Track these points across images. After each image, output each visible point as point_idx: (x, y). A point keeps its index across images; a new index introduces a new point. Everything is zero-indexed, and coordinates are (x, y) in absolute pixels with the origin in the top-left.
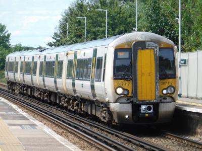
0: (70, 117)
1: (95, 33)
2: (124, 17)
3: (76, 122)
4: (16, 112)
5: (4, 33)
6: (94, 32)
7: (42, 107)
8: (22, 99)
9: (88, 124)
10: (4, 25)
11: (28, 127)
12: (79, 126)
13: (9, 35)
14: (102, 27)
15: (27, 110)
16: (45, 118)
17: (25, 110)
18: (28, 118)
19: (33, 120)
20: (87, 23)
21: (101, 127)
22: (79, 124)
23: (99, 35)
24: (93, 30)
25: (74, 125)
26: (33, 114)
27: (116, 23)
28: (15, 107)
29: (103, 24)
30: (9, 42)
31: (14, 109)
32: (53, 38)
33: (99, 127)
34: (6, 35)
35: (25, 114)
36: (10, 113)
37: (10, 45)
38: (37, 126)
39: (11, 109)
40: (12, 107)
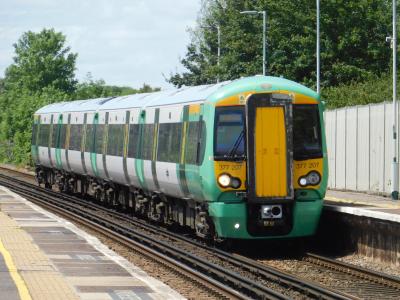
0: (230, 263)
1: (288, 51)
2: (359, 9)
3: (245, 278)
4: (98, 254)
5: (60, 52)
6: (286, 48)
7: (159, 238)
8: (109, 218)
9: (276, 282)
10: (60, 34)
11: (130, 294)
12: (255, 286)
13: (72, 58)
14: (305, 35)
15: (121, 248)
16: (167, 267)
17: (116, 246)
18: (129, 270)
19: (141, 275)
20: (267, 25)
21: (310, 291)
22: (253, 282)
23: (299, 55)
24: (284, 42)
25: (243, 285)
26: (137, 257)
27: (341, 25)
28: (92, 240)
29: (307, 28)
30: (73, 76)
31: (91, 247)
32: (184, 62)
33: (305, 289)
34: (66, 56)
35: (117, 259)
36: (81, 257)
37: (74, 82)
38: (151, 291)
39: (84, 246)
40: (85, 241)
